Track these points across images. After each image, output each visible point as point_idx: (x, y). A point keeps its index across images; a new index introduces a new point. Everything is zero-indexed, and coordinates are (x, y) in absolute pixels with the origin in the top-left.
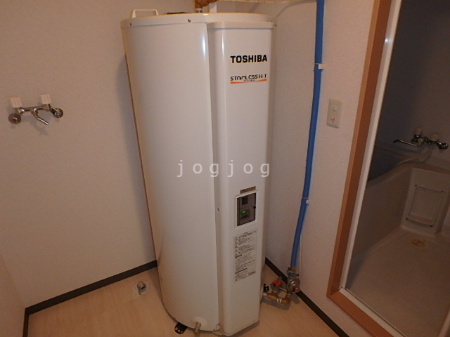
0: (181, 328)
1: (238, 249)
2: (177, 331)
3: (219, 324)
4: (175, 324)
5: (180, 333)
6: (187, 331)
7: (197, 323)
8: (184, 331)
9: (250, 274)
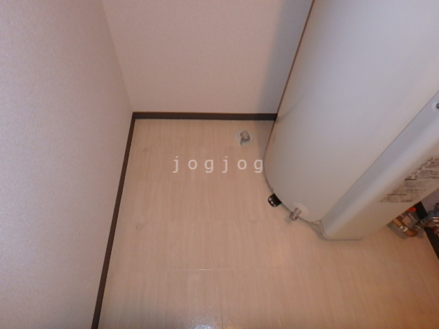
0: (275, 201)
1: (419, 171)
2: (270, 202)
3: (320, 221)
4: (270, 194)
5: (272, 205)
6: (280, 206)
7: (297, 209)
8: (277, 205)
9: (403, 201)
